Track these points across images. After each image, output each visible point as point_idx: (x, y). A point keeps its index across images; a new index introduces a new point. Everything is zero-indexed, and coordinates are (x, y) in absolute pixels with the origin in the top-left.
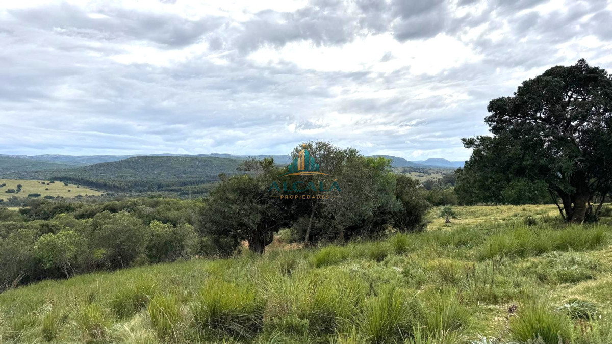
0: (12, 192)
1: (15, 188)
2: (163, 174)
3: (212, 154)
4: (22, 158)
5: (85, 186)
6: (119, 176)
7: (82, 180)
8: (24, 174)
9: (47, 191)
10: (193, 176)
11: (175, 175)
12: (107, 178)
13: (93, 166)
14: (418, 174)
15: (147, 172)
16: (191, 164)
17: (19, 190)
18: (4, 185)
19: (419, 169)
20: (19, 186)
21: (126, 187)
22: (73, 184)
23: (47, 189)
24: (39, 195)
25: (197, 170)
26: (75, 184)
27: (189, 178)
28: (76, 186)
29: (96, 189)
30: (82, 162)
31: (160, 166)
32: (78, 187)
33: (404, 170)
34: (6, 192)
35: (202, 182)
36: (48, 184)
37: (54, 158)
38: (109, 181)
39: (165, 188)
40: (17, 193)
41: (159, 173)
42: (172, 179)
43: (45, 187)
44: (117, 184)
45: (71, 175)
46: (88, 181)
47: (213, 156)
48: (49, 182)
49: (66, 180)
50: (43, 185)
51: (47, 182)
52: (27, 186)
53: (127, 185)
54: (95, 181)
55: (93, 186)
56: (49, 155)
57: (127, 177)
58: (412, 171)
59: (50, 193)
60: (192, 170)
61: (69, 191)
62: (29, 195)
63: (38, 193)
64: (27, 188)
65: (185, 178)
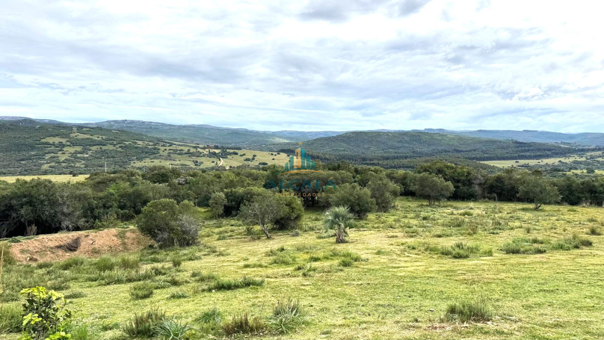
0: (249, 161)
1: (251, 157)
2: (372, 149)
3: (426, 129)
4: (268, 133)
6: (334, 150)
8: (264, 146)
9: (273, 161)
10: (400, 151)
11: (383, 150)
12: (319, 152)
13: (315, 140)
15: (359, 146)
16: (399, 140)
17: (253, 159)
18: (244, 154)
20: (254, 156)
21: (335, 159)
22: (293, 155)
23: (273, 159)
24: (267, 164)
25: (405, 145)
27: (396, 153)
30: (310, 137)
31: (370, 141)
34: (244, 160)
35: (406, 157)
36: (275, 155)
37: (290, 133)
38: (322, 154)
39: (368, 162)
40: (252, 161)
41: (369, 147)
42: (379, 153)
44: (327, 157)
45: (291, 148)
47: (426, 131)
48: (276, 153)
49: (289, 152)
50: (272, 156)
51: (274, 153)
52: (260, 156)
53: (336, 158)
54: (310, 153)
57: (340, 151)
59: (276, 163)
60: (400, 145)
62: (260, 164)
63: (266, 162)
64: (260, 158)
65: (392, 152)
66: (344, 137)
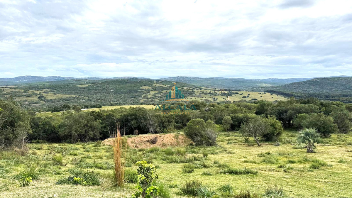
0: (245, 98)
1: (246, 95)
2: (334, 89)
5: (281, 96)
6: (304, 90)
7: (280, 92)
8: (255, 88)
11: (343, 90)
12: (294, 92)
13: (290, 84)
15: (323, 88)
17: (248, 96)
18: (242, 94)
21: (305, 97)
22: (275, 94)
23: (261, 97)
24: (257, 99)
28: (276, 95)
29: (287, 97)
30: (287, 82)
31: (333, 84)
32: (277, 96)
34: (242, 97)
36: (263, 94)
37: (273, 80)
38: (295, 93)
39: (331, 98)
40: (247, 98)
41: (331, 88)
42: (339, 92)
43: (261, 95)
44: (299, 95)
45: (274, 89)
46: (283, 93)
49: (272, 92)
51: (262, 93)
53: (306, 96)
54: (287, 93)
55: (286, 96)
56: (270, 79)
57: (309, 91)
59: (263, 99)
61: (272, 98)
62: (252, 99)
64: (252, 96)
65: (350, 92)
66: (312, 81)
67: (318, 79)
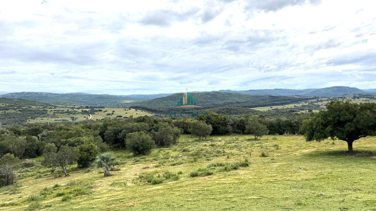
0: (110, 115)
1: (111, 113)
3: (220, 90)
4: (123, 96)
5: (146, 111)
6: (166, 105)
7: (144, 107)
8: (120, 105)
9: (126, 114)
10: (205, 104)
12: (156, 107)
13: (153, 100)
14: (365, 99)
16: (204, 97)
17: (113, 114)
18: (107, 111)
19: (367, 95)
20: (113, 112)
21: (166, 111)
23: (126, 113)
24: (122, 116)
25: (208, 100)
26: (141, 110)
27: (203, 105)
28: (141, 111)
29: (151, 113)
32: (142, 111)
33: (354, 96)
34: (107, 115)
35: (209, 108)
36: (128, 110)
38: (158, 108)
40: (112, 115)
43: (126, 112)
44: (161, 109)
45: (138, 105)
46: (147, 108)
47: (220, 92)
49: (137, 108)
50: (125, 111)
51: (127, 109)
52: (118, 111)
53: (167, 110)
54: (150, 108)
56: (135, 95)
57: (170, 106)
58: (360, 97)
59: (128, 115)
60: (205, 100)
61: (137, 114)
62: (117, 117)
64: (117, 112)
65: (200, 105)
66: (172, 97)
67: (177, 94)
